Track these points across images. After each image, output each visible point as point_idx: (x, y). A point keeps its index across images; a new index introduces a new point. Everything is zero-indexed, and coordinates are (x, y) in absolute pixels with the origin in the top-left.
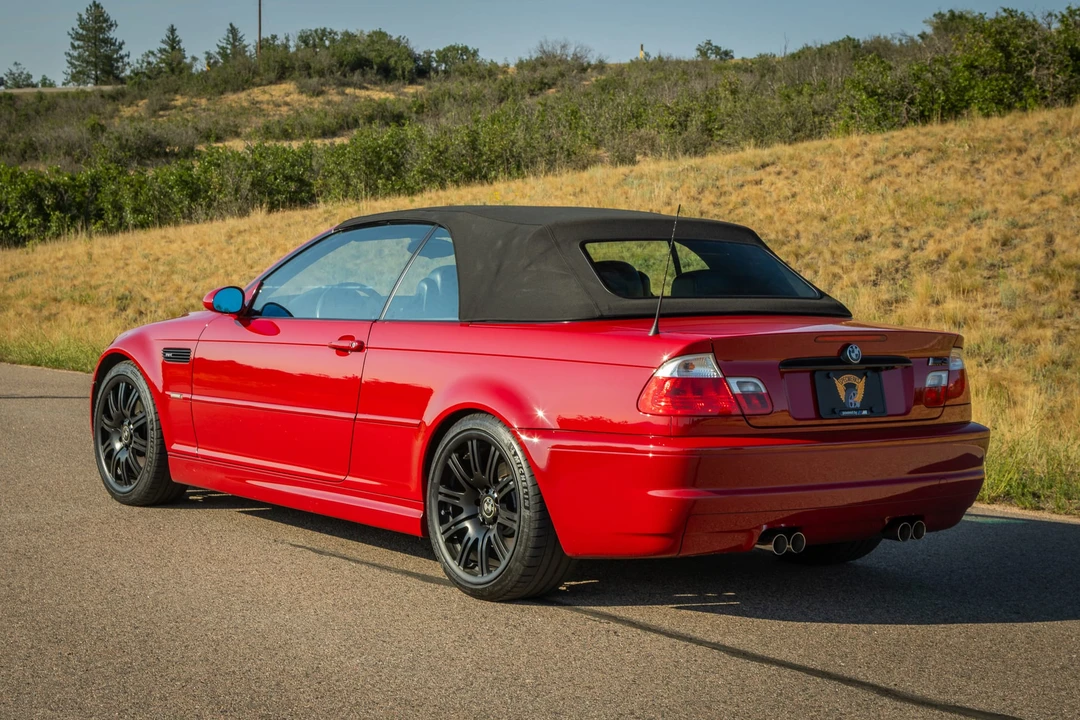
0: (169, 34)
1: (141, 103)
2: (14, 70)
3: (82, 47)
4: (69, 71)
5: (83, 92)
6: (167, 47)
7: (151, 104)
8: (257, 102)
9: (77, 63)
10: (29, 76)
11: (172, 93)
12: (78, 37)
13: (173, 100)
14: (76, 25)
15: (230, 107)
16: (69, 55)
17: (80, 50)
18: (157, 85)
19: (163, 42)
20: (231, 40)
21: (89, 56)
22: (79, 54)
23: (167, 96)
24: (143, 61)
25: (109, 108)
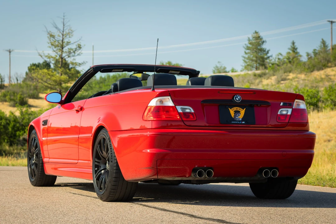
0: (292, 45)
1: (274, 78)
2: (219, 65)
3: (250, 53)
4: (244, 65)
5: (248, 74)
6: (291, 52)
7: (278, 78)
8: (329, 75)
9: (247, 61)
10: (225, 68)
11: (288, 73)
12: (248, 48)
13: (288, 76)
14: (247, 42)
15: (316, 79)
16: (244, 57)
17: (249, 54)
18: (282, 69)
19: (289, 49)
20: (323, 47)
21: (253, 57)
22: (248, 56)
23: (286, 74)
24: (276, 58)
25: (257, 81)
